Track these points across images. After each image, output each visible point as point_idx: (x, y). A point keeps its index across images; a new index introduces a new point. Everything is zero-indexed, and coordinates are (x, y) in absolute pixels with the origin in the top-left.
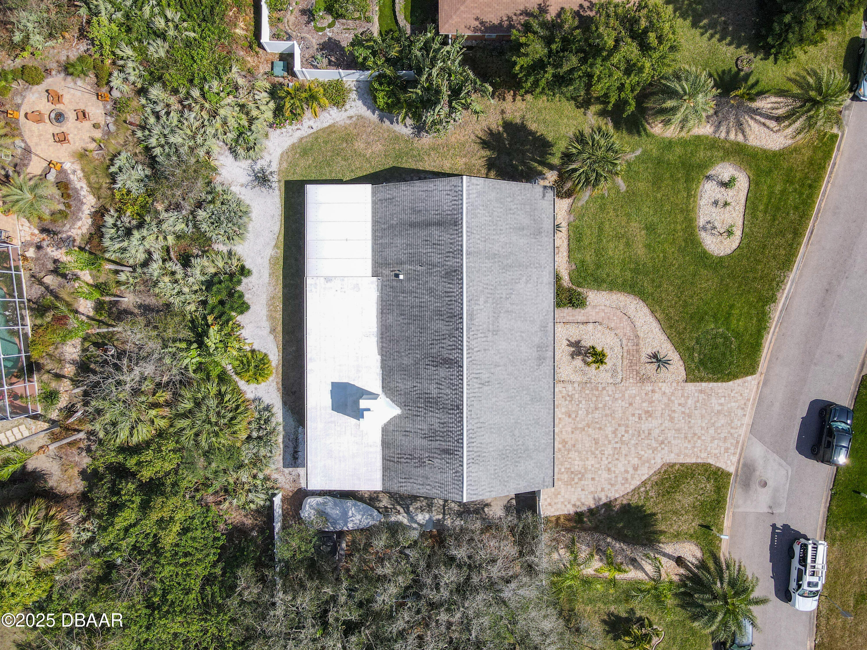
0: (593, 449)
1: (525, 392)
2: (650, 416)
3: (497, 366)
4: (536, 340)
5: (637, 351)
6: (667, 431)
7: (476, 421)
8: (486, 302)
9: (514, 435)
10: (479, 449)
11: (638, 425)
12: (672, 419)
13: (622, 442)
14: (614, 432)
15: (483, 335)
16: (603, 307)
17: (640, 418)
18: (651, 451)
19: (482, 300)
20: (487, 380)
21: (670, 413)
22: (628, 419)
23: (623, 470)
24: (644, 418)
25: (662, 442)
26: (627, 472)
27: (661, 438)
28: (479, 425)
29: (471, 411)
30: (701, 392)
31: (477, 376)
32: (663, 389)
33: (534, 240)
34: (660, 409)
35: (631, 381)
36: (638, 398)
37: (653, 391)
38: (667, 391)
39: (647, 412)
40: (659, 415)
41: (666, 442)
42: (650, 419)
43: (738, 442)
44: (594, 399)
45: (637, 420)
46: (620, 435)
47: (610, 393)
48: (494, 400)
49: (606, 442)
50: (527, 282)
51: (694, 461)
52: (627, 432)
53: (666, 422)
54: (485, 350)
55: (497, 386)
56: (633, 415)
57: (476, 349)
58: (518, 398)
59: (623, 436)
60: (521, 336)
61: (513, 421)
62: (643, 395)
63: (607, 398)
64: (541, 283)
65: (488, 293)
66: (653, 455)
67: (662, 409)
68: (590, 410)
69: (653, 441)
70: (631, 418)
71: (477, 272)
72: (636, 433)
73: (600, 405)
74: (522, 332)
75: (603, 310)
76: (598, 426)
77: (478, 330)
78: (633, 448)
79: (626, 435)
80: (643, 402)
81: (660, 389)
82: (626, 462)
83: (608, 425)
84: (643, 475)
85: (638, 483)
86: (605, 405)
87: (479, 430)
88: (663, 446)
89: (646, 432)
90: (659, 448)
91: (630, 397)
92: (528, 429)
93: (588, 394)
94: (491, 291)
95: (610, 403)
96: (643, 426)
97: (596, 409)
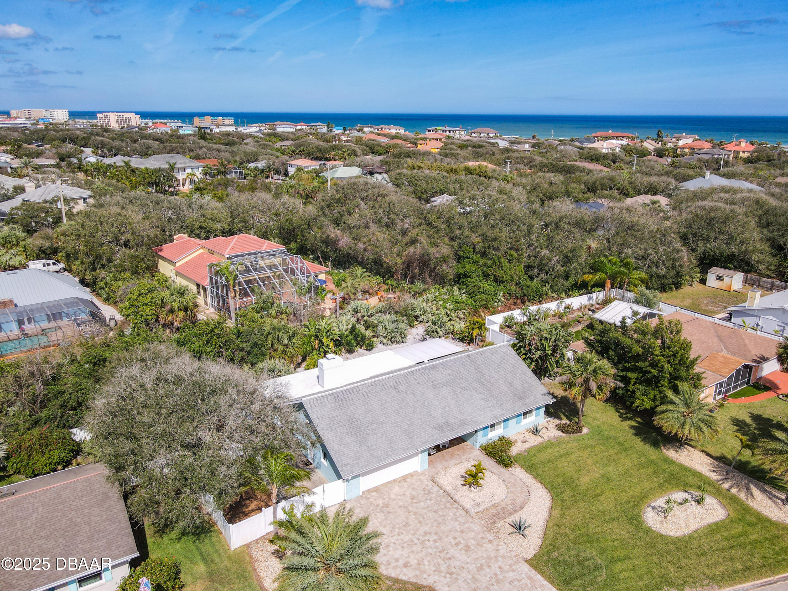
0: (397, 526)
1: (408, 422)
2: (466, 551)
3: (414, 395)
4: (451, 420)
6: (465, 571)
7: (366, 391)
8: (449, 375)
9: (371, 424)
10: (347, 399)
11: (449, 546)
12: (480, 569)
13: (423, 543)
14: (426, 533)
15: (427, 379)
16: (517, 478)
17: (457, 544)
18: (434, 569)
19: (448, 372)
20: (400, 390)
21: (485, 564)
22: (446, 536)
23: (397, 556)
24: (459, 547)
25: (451, 574)
26: (397, 560)
27: (454, 570)
28: (365, 394)
30: (530, 578)
31: (398, 382)
32: (500, 548)
34: (480, 554)
35: (483, 522)
36: (472, 533)
37: (490, 541)
38: (501, 551)
39: (468, 547)
40: (474, 557)
41: (455, 576)
42: (463, 552)
45: (453, 543)
46: (427, 538)
47: (458, 514)
48: (389, 400)
49: (412, 532)
52: (435, 541)
53: (474, 566)
54: (419, 383)
55: (400, 399)
56: (455, 538)
57: (415, 377)
58: (401, 418)
59: (428, 540)
60: (445, 406)
61: (381, 420)
62: (480, 536)
63: (451, 514)
65: (455, 375)
66: (431, 572)
67: (482, 557)
68: (430, 509)
69: (445, 566)
70: (450, 538)
71: (462, 364)
72: (440, 548)
74: (448, 406)
76: (421, 520)
77: (428, 375)
78: (424, 554)
79: (432, 542)
80: (473, 539)
81: (498, 545)
82: (406, 555)
83: (429, 526)
84: (405, 574)
85: (393, 575)
86: (443, 516)
87: (361, 395)
88: (448, 576)
89: (449, 556)
90: (443, 574)
91: (468, 528)
92: (382, 434)
93: (442, 501)
95: (449, 518)
96: (452, 550)
97: (435, 512)
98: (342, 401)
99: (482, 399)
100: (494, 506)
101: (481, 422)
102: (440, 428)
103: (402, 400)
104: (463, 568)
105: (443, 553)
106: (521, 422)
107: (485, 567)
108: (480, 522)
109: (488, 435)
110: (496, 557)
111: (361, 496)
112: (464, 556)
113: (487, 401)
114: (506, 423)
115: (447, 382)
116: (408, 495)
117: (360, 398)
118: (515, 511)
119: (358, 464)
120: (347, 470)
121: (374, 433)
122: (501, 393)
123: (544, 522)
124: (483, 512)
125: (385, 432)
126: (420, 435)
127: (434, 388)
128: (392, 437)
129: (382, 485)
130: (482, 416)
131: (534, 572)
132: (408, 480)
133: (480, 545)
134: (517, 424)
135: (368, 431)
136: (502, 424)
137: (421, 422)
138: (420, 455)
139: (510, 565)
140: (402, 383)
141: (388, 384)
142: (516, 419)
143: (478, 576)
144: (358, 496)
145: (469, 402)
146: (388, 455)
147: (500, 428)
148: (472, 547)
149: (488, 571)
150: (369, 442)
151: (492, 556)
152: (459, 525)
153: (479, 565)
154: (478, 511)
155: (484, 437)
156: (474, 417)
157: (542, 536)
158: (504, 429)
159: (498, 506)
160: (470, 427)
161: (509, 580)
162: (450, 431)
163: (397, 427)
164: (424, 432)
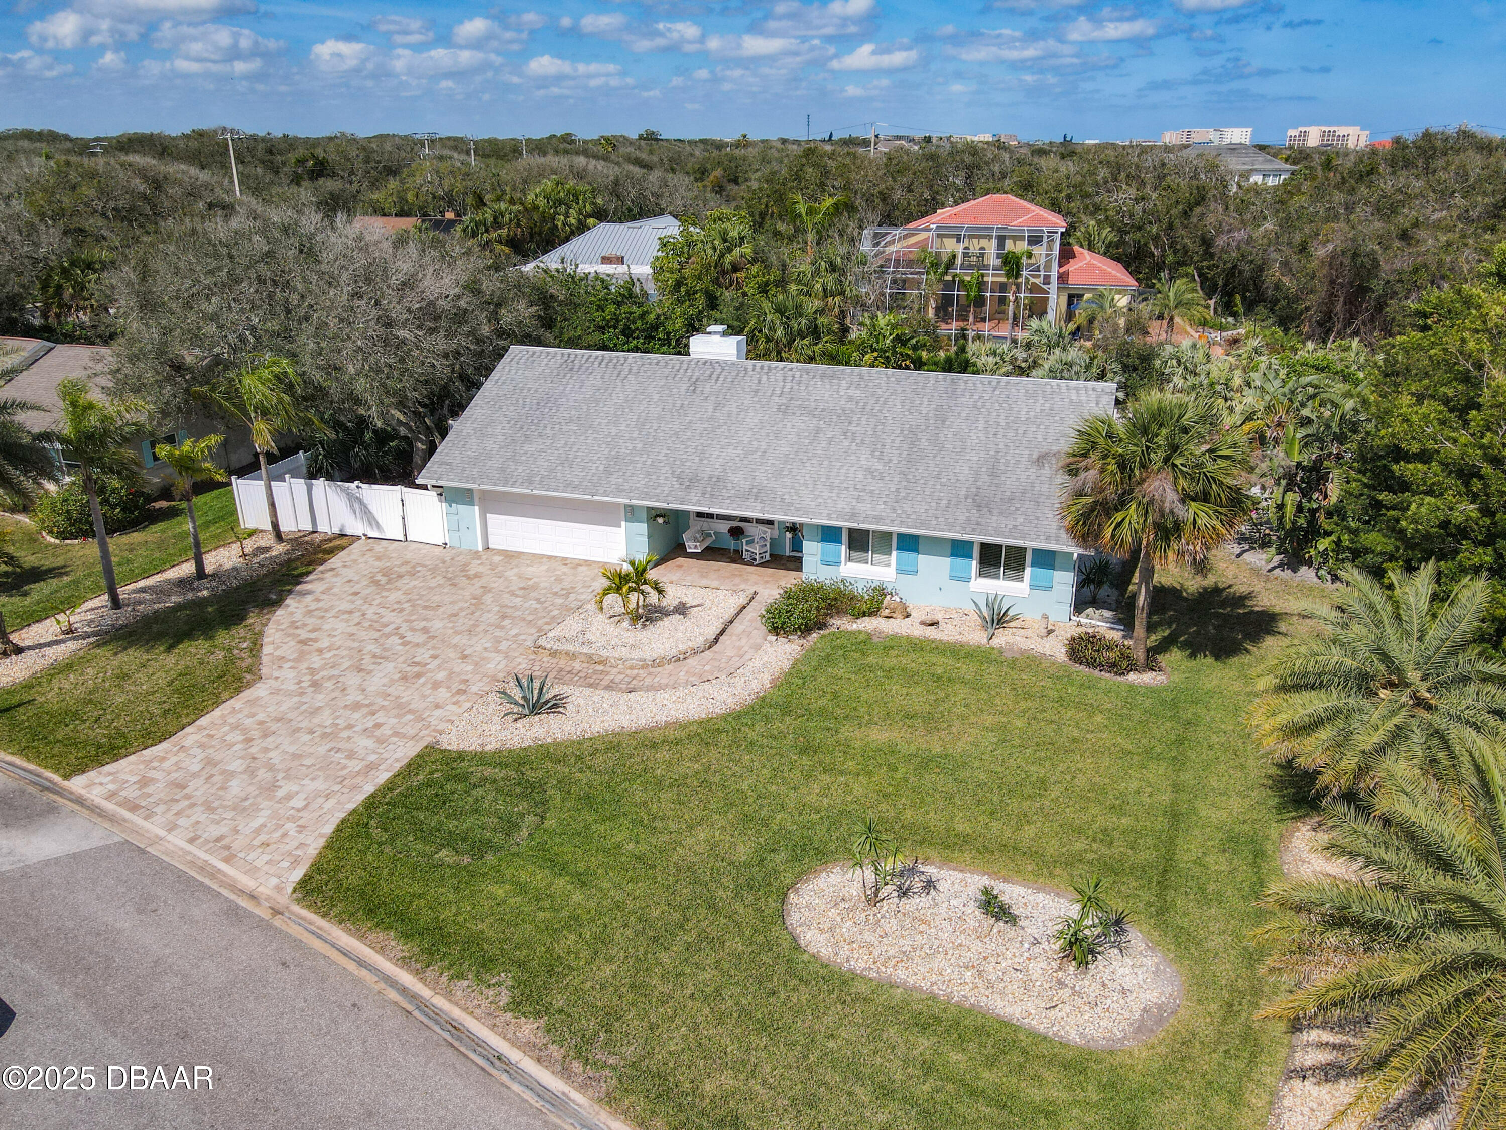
1: (639, 446)
3: (717, 406)
4: (736, 478)
5: (591, 685)
7: (634, 370)
8: (850, 399)
9: (570, 422)
11: (401, 659)
12: (357, 706)
13: (388, 636)
14: (425, 630)
15: (786, 390)
16: (748, 656)
17: (416, 664)
19: (856, 393)
22: (433, 648)
24: (409, 669)
26: (314, 630)
28: (626, 371)
31: (714, 376)
32: (449, 707)
33: (963, 493)
35: (523, 666)
36: (470, 668)
38: (438, 712)
39: (418, 676)
40: (389, 690)
42: (398, 676)
43: (134, 807)
44: (530, 617)
45: (415, 660)
46: (408, 634)
47: (521, 637)
49: (414, 617)
50: (869, 471)
51: (203, 721)
52: (406, 643)
53: (360, 698)
54: (757, 391)
55: (679, 404)
57: (764, 378)
58: (635, 435)
59: (402, 637)
60: (757, 450)
62: (470, 676)
63: (514, 632)
64: (859, 499)
65: (866, 404)
66: (303, 667)
68: (509, 610)
69: (335, 673)
71: (914, 391)
72: (388, 654)
74: (764, 453)
75: (742, 656)
76: (464, 613)
78: (356, 645)
79: (400, 641)
80: (452, 673)
81: (456, 703)
82: (336, 633)
83: (450, 625)
84: (277, 648)
87: (616, 372)
89: (370, 667)
91: (483, 658)
92: (565, 445)
93: (550, 611)
94: (869, 407)
96: (391, 665)
98: (571, 369)
100: (590, 659)
101: (798, 510)
102: (689, 482)
103: (682, 406)
104: (344, 689)
105: (373, 660)
106: (968, 580)
107: (365, 710)
108: (520, 664)
109: (838, 564)
110: (410, 711)
111: (477, 552)
112: (385, 680)
113: (874, 478)
114: (908, 556)
115: (823, 410)
116: (530, 583)
117: (607, 376)
118: (608, 687)
119: (464, 469)
120: (435, 472)
121: (554, 436)
122: (938, 477)
123: (607, 731)
124: (554, 654)
125: (574, 444)
126: (632, 475)
127: (779, 410)
128: (576, 457)
129: (534, 555)
130: (820, 500)
131: (397, 766)
132: (581, 568)
133: (436, 685)
134: (953, 578)
135: (548, 431)
136: (894, 553)
137: (666, 455)
138: (623, 523)
139: (396, 734)
140: (721, 379)
141: (689, 372)
142: (948, 560)
143: (327, 712)
144: (475, 549)
145: (826, 462)
146: (530, 481)
147: (889, 565)
148: (422, 680)
149: (357, 715)
150: (526, 447)
151: (412, 707)
152: (486, 649)
153: (367, 702)
154: (548, 646)
155: (824, 563)
156: (797, 494)
157: (549, 740)
158: (899, 571)
159: (600, 663)
160: (759, 506)
161: (342, 745)
162: (704, 494)
163: (608, 444)
164: (648, 474)
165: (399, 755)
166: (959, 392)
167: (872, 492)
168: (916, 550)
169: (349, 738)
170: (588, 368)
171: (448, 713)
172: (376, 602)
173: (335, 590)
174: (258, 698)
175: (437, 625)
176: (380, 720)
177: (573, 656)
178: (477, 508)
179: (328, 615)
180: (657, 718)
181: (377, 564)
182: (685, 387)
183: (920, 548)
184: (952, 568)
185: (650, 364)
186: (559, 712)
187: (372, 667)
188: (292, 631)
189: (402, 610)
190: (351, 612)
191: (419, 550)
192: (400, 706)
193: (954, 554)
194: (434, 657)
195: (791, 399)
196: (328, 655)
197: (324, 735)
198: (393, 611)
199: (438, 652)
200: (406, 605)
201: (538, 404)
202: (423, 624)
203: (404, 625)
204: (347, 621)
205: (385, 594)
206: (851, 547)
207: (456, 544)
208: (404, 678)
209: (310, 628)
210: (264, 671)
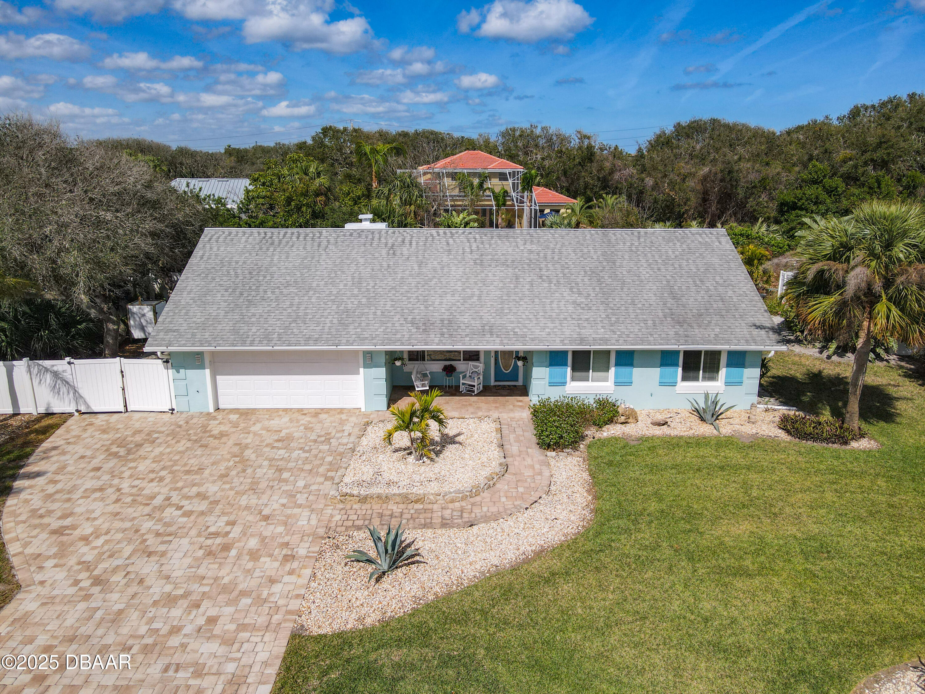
0: (176, 468)
1: (364, 301)
3: (420, 264)
4: (465, 319)
5: (425, 526)
6: (133, 590)
8: (531, 252)
9: (288, 286)
11: (193, 532)
12: (170, 600)
13: (161, 508)
14: (202, 496)
15: (474, 248)
16: (546, 473)
17: (214, 535)
18: (89, 558)
19: (533, 247)
20: (398, 253)
21: (196, 596)
22: (223, 513)
23: (80, 510)
24: (209, 542)
25: (98, 583)
26: (65, 516)
27: (116, 578)
28: (324, 243)
29: (351, 235)
31: (407, 241)
32: (287, 579)
33: (660, 314)
34: (223, 573)
35: (338, 517)
36: (280, 529)
37: (289, 558)
38: (277, 588)
39: (226, 548)
40: (202, 571)
41: (95, 590)
42: (200, 553)
44: (308, 467)
45: (212, 529)
46: (184, 503)
47: (314, 487)
48: (362, 261)
49: (180, 484)
52: (188, 514)
53: (168, 588)
54: (450, 251)
55: (385, 264)
57: (451, 241)
58: (356, 291)
59: (179, 508)
60: (473, 295)
61: (314, 285)
62: (287, 539)
63: (301, 483)
64: (580, 326)
65: (545, 255)
66: (72, 563)
67: (217, 579)
68: (279, 463)
69: (118, 562)
70: (224, 519)
71: (578, 242)
72: (172, 529)
73: (285, 475)
74: (480, 297)
75: (540, 474)
76: (233, 473)
77: (482, 243)
78: (128, 524)
79: (179, 512)
80: (264, 539)
81: (291, 572)
82: (96, 515)
83: (227, 486)
84: (26, 544)
87: (316, 244)
88: (86, 583)
90: (83, 576)
92: (291, 305)
93: (323, 458)
94: (549, 257)
96: (185, 541)
97: (280, 470)
98: (272, 244)
99: (574, 303)
100: (406, 499)
101: (533, 340)
102: (424, 326)
103: (389, 266)
104: (141, 581)
105: (160, 539)
106: (674, 384)
107: (184, 603)
108: (332, 516)
109: (564, 384)
110: (244, 593)
111: (209, 414)
112: (188, 561)
113: (583, 308)
114: (625, 370)
115: (513, 261)
116: (283, 434)
117: (309, 248)
118: (444, 525)
119: (194, 335)
120: (163, 339)
121: (277, 300)
122: (633, 303)
123: (483, 573)
124: (363, 500)
125: (299, 304)
126: (368, 325)
127: (475, 263)
128: (306, 314)
129: (268, 410)
130: (547, 330)
131: (272, 671)
132: (323, 416)
133: (254, 556)
134: (662, 384)
135: (269, 294)
136: (612, 370)
137: (392, 306)
138: (362, 370)
139: (242, 627)
140: (414, 243)
141: (383, 240)
142: (658, 370)
143: (135, 615)
144: (205, 411)
145: (537, 300)
146: (267, 338)
147: (606, 380)
148: (233, 552)
149: (176, 612)
150: (253, 310)
151: (241, 587)
152: (284, 505)
153: (180, 592)
154: (355, 492)
155: (552, 384)
156: (526, 327)
157: (431, 597)
158: (617, 384)
159: (416, 502)
160: (498, 340)
161: (178, 658)
162: (442, 334)
163: (333, 301)
164: (382, 323)
165: (262, 656)
166: (613, 241)
167: (587, 320)
168: (631, 364)
169: (184, 646)
170: (288, 242)
171: (291, 587)
172: (127, 474)
173: (69, 469)
174: (27, 615)
175: (212, 489)
176: (213, 612)
177: (385, 499)
178: (207, 372)
179: (75, 496)
180: (522, 549)
181: (105, 436)
182: (384, 252)
183: (635, 362)
184: (661, 376)
185: (344, 235)
186: (418, 562)
187: (162, 548)
188: (37, 521)
189: (161, 479)
190: (101, 489)
191: (146, 418)
192: (225, 589)
193: (663, 364)
194: (232, 523)
195: (482, 255)
196: (99, 542)
197: (146, 650)
198: (152, 480)
199: (232, 518)
200: (163, 473)
201: (250, 273)
202: (195, 490)
203: (174, 494)
204: (102, 499)
205: (132, 465)
206: (574, 369)
207: (184, 408)
208: (210, 554)
209: (59, 514)
210: (20, 576)
